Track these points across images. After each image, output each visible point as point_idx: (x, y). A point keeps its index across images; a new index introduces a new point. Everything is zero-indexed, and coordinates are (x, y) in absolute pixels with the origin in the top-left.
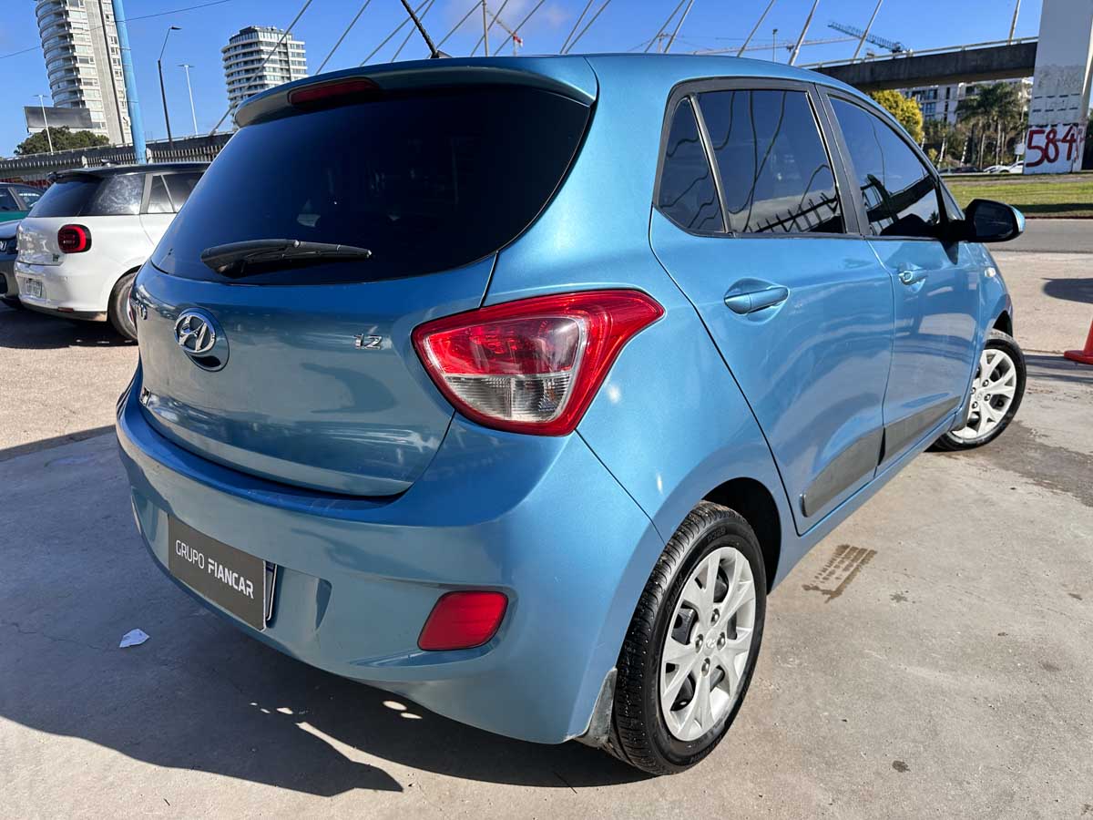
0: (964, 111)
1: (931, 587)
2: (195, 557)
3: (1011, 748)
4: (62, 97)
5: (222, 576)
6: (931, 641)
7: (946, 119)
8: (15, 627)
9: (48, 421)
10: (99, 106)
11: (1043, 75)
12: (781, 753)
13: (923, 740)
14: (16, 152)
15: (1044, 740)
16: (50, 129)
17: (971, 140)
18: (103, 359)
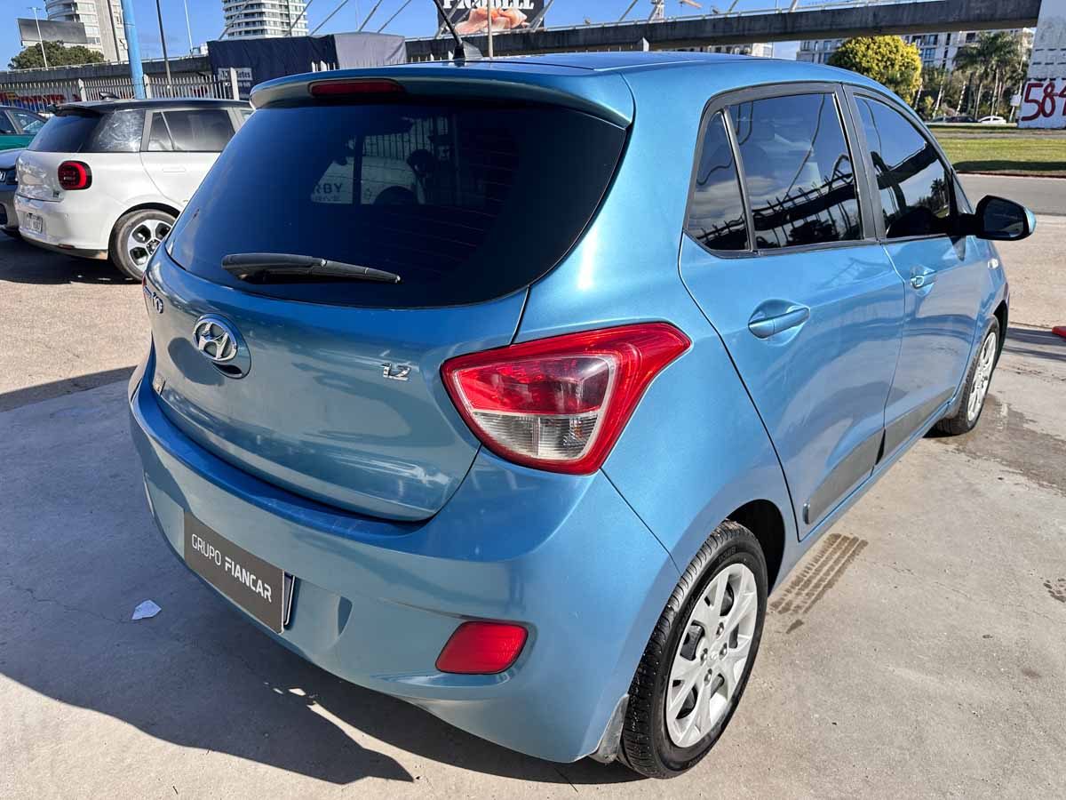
0: (962, 58)
1: (920, 583)
2: (212, 553)
3: (993, 758)
4: (55, 9)
5: (239, 575)
6: (918, 641)
7: (944, 65)
8: (29, 593)
9: (52, 364)
10: (94, 21)
11: (1046, 27)
12: (774, 757)
13: (909, 747)
14: (10, 65)
15: (1024, 751)
16: (45, 43)
17: (968, 88)
18: (104, 298)
